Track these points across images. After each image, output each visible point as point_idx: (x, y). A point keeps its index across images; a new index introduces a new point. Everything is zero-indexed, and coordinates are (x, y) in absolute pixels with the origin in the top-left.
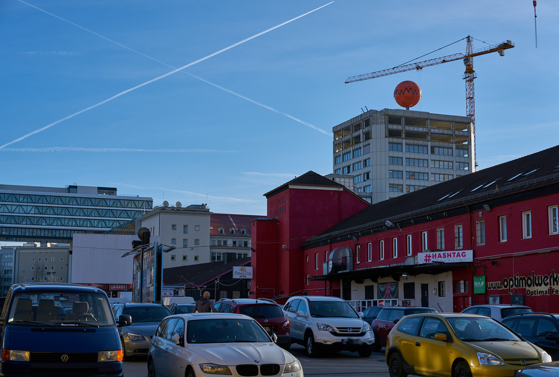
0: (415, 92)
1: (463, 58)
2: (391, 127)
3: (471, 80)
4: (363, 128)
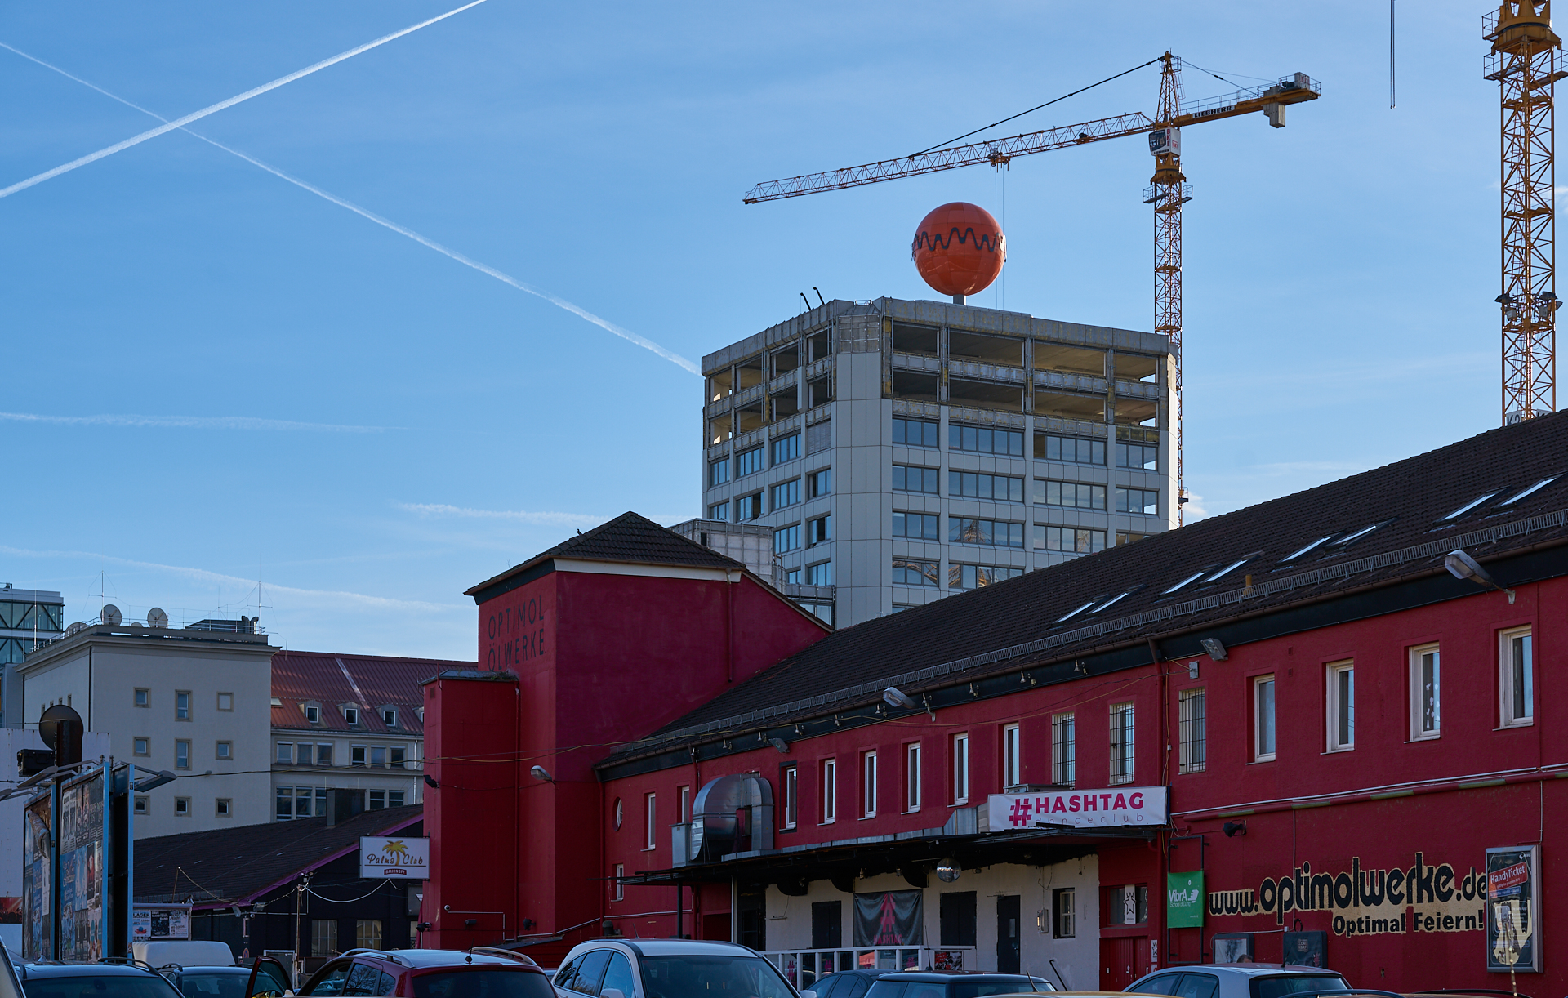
0: (985, 243)
1: (1146, 131)
2: (901, 360)
3: (1172, 209)
4: (808, 364)
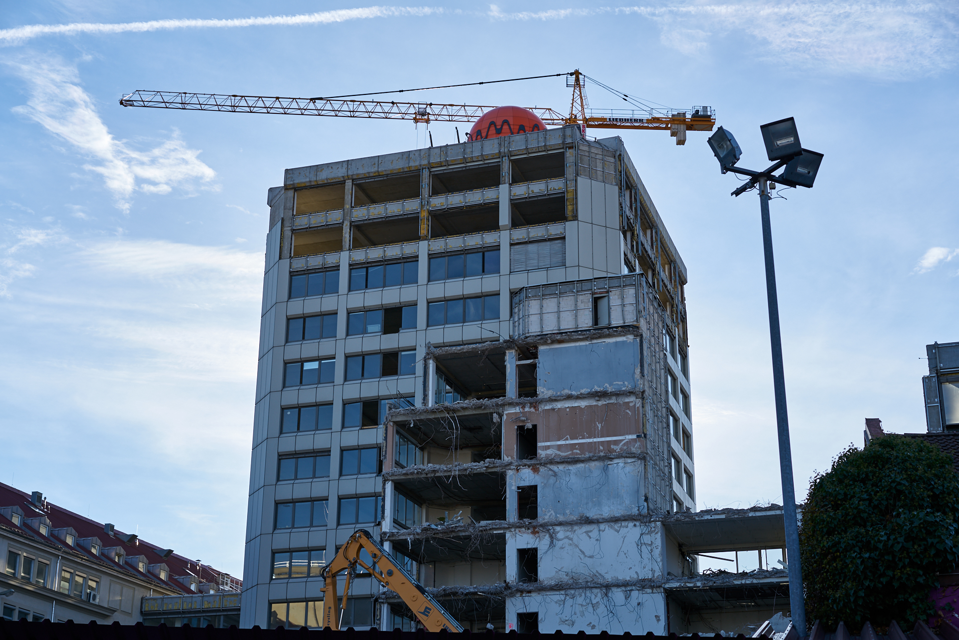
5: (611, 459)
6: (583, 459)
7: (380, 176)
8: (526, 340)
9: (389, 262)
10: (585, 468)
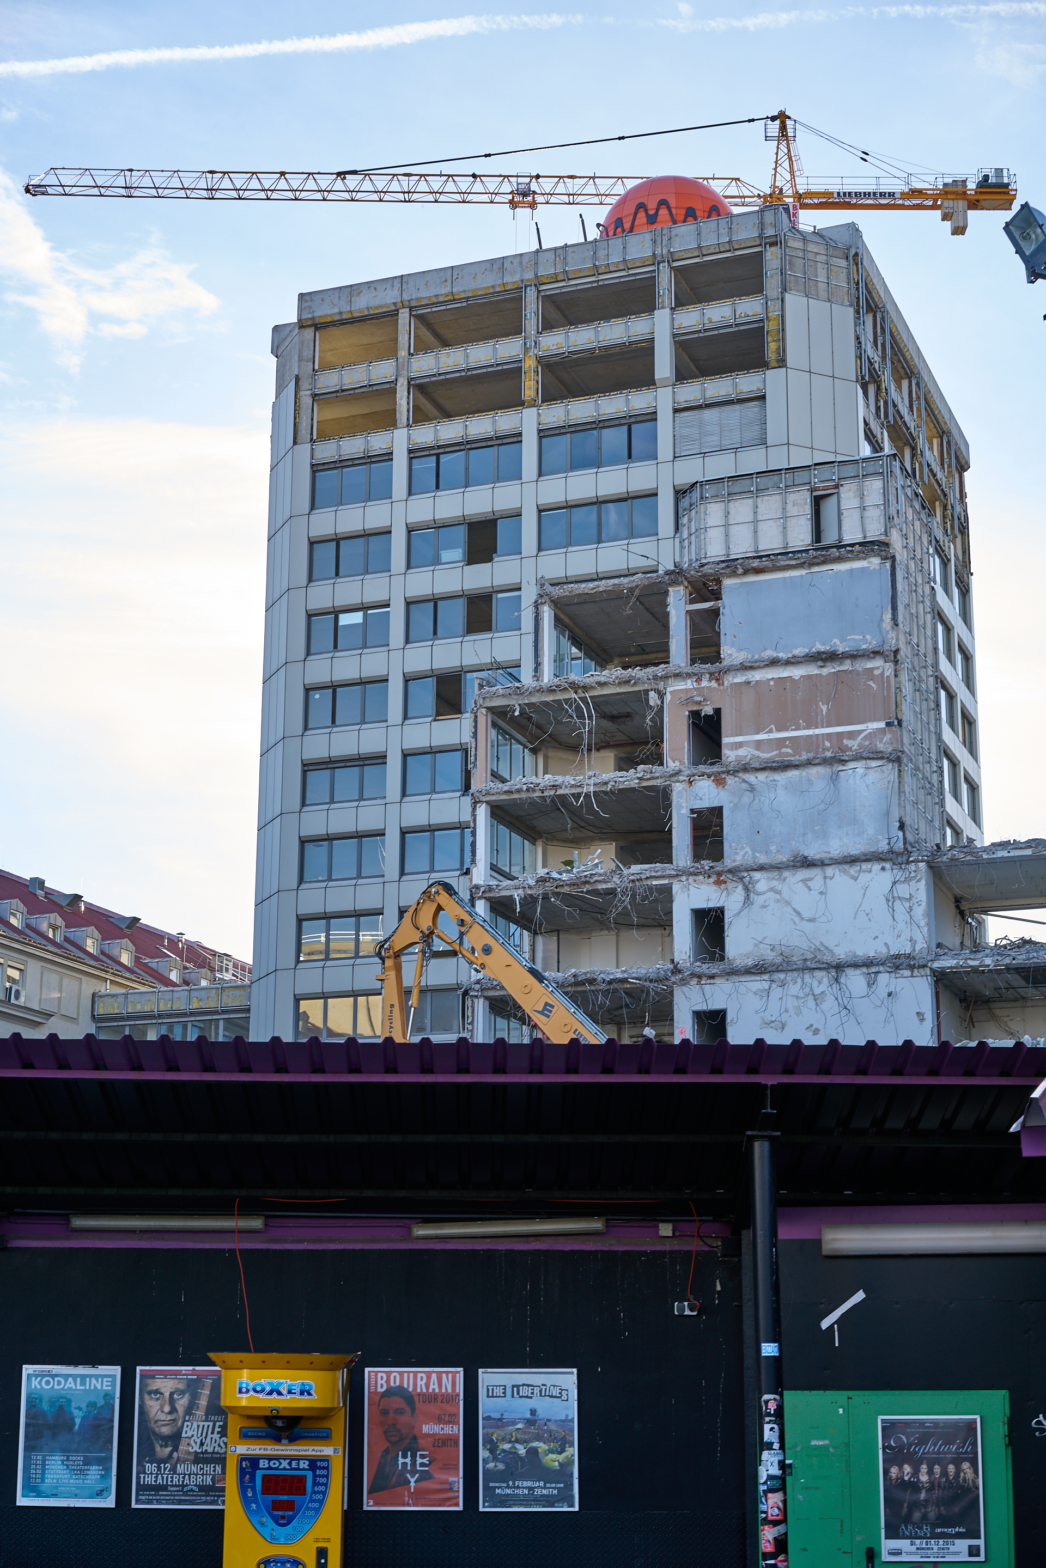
4: (673, 308)
5: (843, 762)
6: (797, 763)
7: (455, 300)
8: (702, 569)
9: (474, 446)
10: (801, 777)
